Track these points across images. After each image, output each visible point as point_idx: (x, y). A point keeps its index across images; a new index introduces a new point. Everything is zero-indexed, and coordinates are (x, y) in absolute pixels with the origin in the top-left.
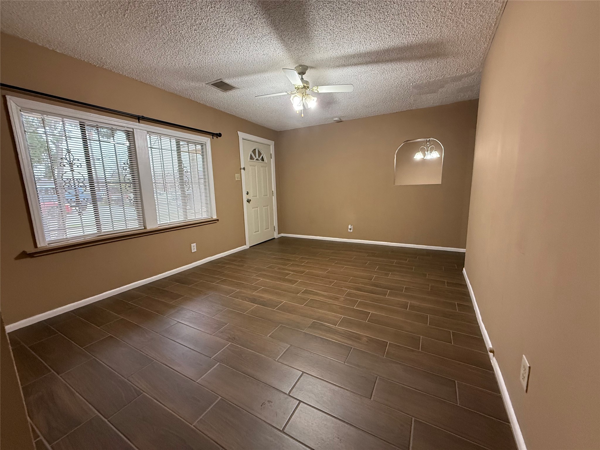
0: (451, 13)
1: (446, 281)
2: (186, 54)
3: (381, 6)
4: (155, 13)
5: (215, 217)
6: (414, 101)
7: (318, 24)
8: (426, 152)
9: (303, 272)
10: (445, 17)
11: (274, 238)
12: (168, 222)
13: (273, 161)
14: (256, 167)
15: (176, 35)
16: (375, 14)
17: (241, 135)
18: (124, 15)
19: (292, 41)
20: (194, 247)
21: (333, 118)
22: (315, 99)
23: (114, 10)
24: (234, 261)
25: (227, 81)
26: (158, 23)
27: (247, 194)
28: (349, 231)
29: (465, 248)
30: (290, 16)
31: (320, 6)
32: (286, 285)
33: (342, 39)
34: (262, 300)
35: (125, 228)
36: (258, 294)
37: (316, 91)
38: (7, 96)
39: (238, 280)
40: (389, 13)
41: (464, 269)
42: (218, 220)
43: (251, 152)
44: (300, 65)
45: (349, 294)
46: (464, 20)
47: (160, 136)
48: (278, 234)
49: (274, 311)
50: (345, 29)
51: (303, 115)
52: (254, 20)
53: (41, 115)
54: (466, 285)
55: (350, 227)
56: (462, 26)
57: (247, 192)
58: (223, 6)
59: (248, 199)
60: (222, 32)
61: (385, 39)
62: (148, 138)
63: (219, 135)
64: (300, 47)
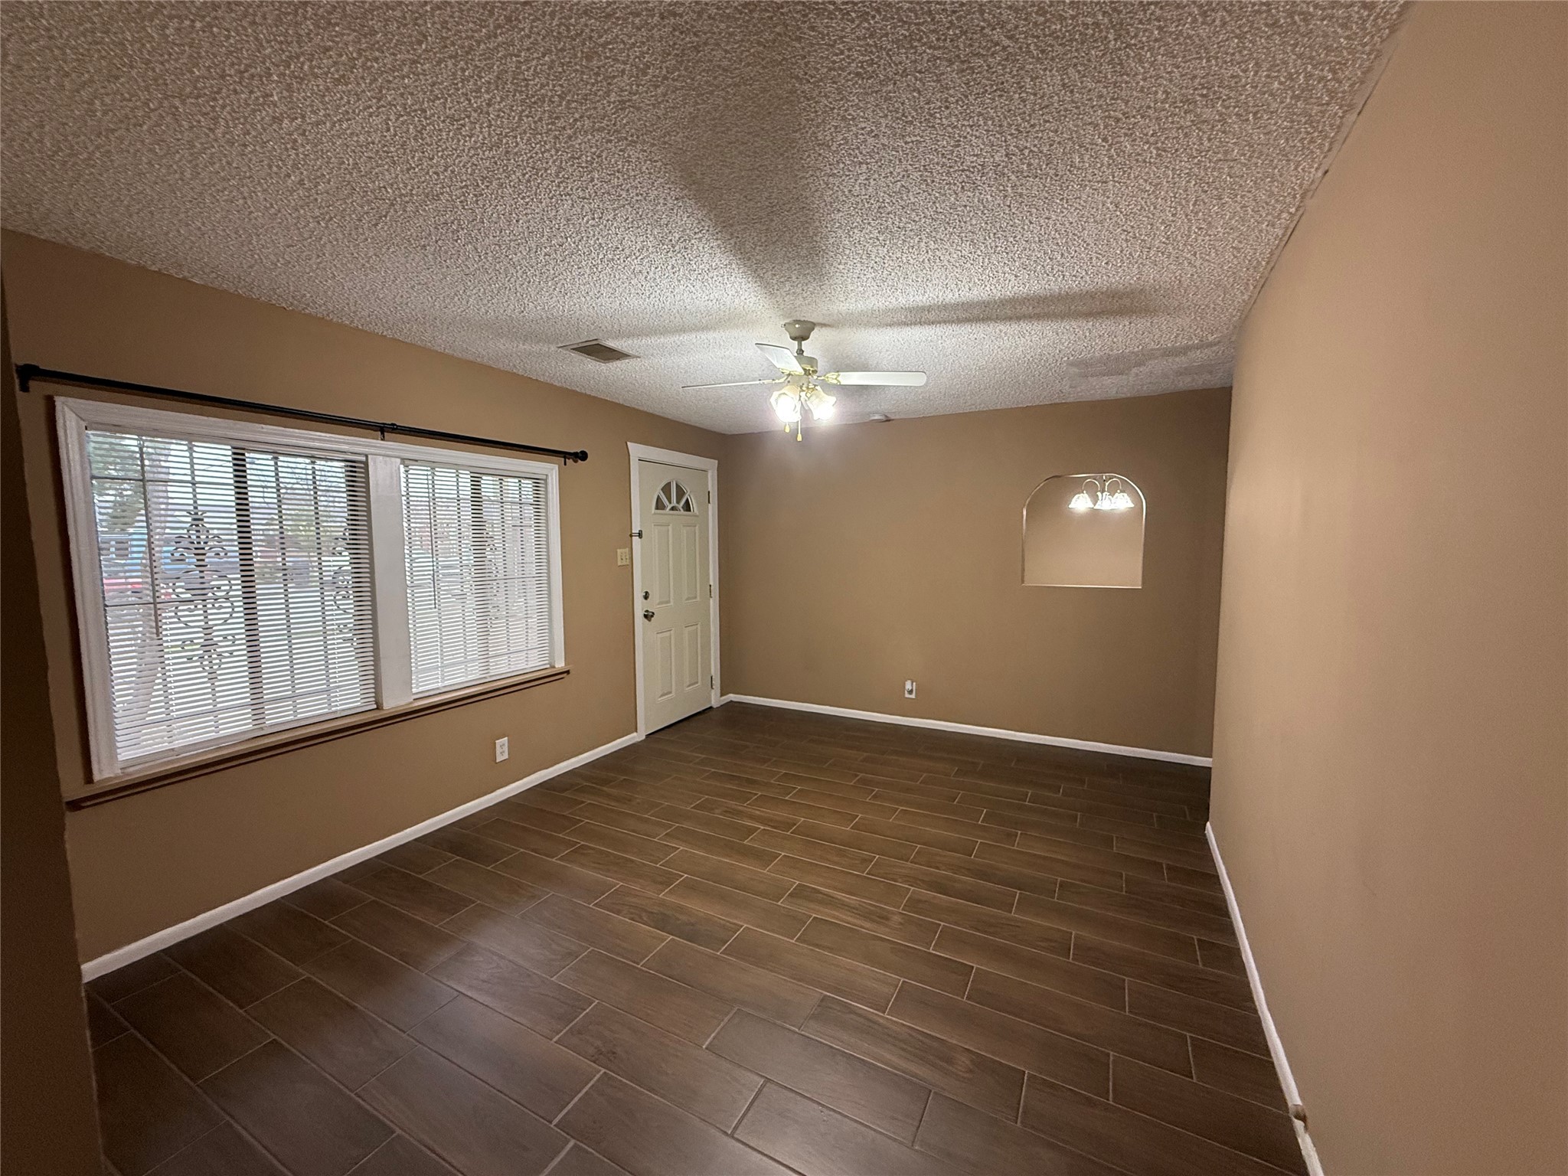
0: (1164, 243)
1: (1164, 863)
2: (518, 294)
3: (1001, 227)
4: (453, 223)
5: (560, 665)
6: (1071, 387)
7: (847, 252)
8: (1099, 494)
9: (787, 825)
10: (1150, 248)
11: (711, 707)
12: (440, 684)
13: (712, 509)
14: (670, 528)
15: (499, 262)
16: (985, 239)
17: (636, 450)
18: (376, 225)
19: (782, 280)
20: (502, 749)
21: (869, 414)
22: (833, 399)
23: (354, 216)
24: (606, 782)
25: (611, 343)
26: (456, 241)
27: (646, 597)
28: (907, 695)
29: (1211, 757)
30: (780, 237)
31: (855, 224)
32: (747, 868)
33: (902, 278)
34: (684, 918)
35: (326, 710)
36: (672, 899)
37: (835, 382)
38: (56, 398)
39: (619, 851)
40: (1017, 239)
41: (1208, 824)
42: (568, 672)
43: (658, 492)
44: (798, 322)
45: (915, 904)
46: (1195, 254)
47: (433, 469)
48: (722, 695)
49: (717, 958)
50: (912, 261)
51: (800, 438)
52: (693, 241)
53: (136, 437)
54: (1217, 877)
55: (908, 686)
56: (1190, 263)
57: (647, 593)
58: (622, 217)
59: (647, 611)
60: (613, 260)
61: (1007, 282)
62: (403, 475)
63: (583, 456)
64: (799, 291)
